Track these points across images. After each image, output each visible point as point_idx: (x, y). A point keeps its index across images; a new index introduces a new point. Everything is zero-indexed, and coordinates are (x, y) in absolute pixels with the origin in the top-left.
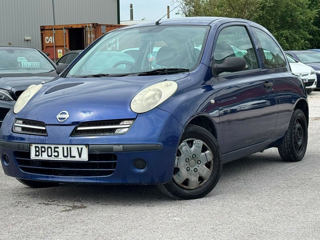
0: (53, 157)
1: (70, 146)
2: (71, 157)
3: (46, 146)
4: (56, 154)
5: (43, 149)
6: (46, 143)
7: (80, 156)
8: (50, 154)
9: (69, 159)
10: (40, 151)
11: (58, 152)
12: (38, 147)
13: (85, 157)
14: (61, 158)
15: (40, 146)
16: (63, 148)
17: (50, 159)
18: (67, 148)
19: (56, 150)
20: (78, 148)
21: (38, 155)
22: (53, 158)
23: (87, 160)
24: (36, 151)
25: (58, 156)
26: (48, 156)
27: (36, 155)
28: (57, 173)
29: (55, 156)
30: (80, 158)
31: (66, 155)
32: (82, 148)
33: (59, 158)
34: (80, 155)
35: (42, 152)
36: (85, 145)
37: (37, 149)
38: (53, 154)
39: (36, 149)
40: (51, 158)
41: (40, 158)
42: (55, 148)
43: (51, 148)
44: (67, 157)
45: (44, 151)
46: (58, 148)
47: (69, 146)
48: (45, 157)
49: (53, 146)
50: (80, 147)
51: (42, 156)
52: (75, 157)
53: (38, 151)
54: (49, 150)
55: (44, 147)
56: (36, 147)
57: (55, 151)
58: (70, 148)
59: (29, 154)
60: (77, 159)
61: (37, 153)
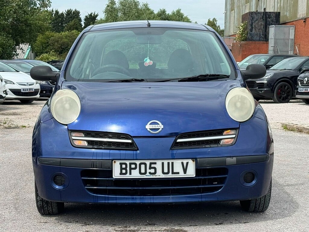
0: (148, 174)
1: (172, 161)
2: (173, 173)
3: (138, 162)
4: (152, 171)
5: (133, 166)
6: (138, 158)
7: (185, 173)
8: (143, 171)
9: (170, 176)
10: (128, 169)
11: (155, 168)
12: (126, 164)
13: (191, 172)
14: (159, 175)
15: (128, 162)
16: (163, 163)
17: (144, 177)
18: (169, 163)
19: (153, 166)
20: (182, 163)
21: (126, 173)
22: (148, 176)
23: (194, 176)
24: (122, 169)
25: (155, 173)
26: (140, 173)
27: (121, 173)
28: (144, 193)
29: (150, 173)
30: (185, 175)
31: (166, 170)
32: (187, 163)
33: (156, 176)
34: (185, 171)
35: (131, 169)
36: (192, 159)
37: (124, 166)
38: (148, 171)
39: (121, 166)
40: (145, 175)
41: (128, 176)
42: (151, 164)
43: (145, 164)
44: (168, 173)
45: (135, 168)
46: (155, 163)
47: (170, 161)
48: (135, 174)
49: (148, 162)
50: (185, 161)
51: (130, 174)
52: (178, 173)
53: (126, 169)
54: (143, 166)
55: (136, 164)
56: (121, 164)
57: (150, 168)
58: (173, 163)
59: (110, 172)
60: (182, 175)
61: (124, 171)
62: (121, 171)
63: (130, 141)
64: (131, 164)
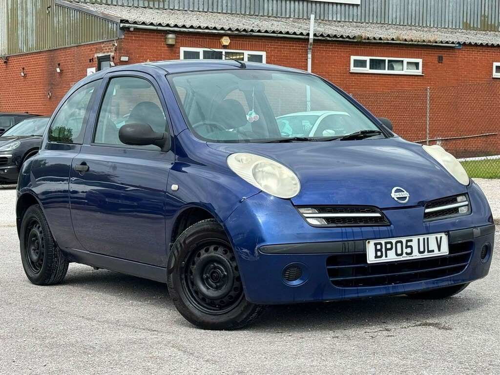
0: (404, 255)
1: (428, 237)
2: (429, 251)
3: (394, 241)
4: (409, 250)
5: (389, 246)
6: (393, 236)
7: (439, 250)
8: (399, 252)
9: (426, 255)
10: (384, 250)
11: (411, 247)
12: (381, 244)
14: (416, 255)
15: (383, 241)
16: (419, 240)
17: (401, 258)
18: (424, 239)
19: (409, 244)
20: (437, 238)
21: (381, 256)
22: (404, 258)
23: (448, 253)
24: (377, 250)
25: (411, 253)
26: (397, 255)
27: (376, 257)
29: (407, 254)
30: (440, 252)
31: (422, 250)
32: (441, 238)
33: (412, 256)
34: (439, 248)
35: (387, 250)
36: (445, 232)
37: (379, 247)
38: (405, 250)
39: (376, 248)
40: (401, 257)
41: (383, 260)
42: (407, 241)
43: (401, 242)
44: (423, 252)
45: (391, 249)
46: (411, 241)
47: (426, 237)
48: (391, 257)
49: (404, 240)
50: (439, 236)
51: (386, 256)
52: (433, 251)
53: (381, 250)
54: (399, 245)
55: (391, 243)
56: (376, 244)
57: (407, 247)
58: (428, 239)
59: (364, 256)
60: (436, 253)
61: (379, 254)
62: (376, 254)
63: (378, 215)
64: (386, 243)
